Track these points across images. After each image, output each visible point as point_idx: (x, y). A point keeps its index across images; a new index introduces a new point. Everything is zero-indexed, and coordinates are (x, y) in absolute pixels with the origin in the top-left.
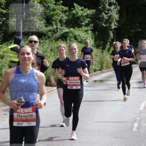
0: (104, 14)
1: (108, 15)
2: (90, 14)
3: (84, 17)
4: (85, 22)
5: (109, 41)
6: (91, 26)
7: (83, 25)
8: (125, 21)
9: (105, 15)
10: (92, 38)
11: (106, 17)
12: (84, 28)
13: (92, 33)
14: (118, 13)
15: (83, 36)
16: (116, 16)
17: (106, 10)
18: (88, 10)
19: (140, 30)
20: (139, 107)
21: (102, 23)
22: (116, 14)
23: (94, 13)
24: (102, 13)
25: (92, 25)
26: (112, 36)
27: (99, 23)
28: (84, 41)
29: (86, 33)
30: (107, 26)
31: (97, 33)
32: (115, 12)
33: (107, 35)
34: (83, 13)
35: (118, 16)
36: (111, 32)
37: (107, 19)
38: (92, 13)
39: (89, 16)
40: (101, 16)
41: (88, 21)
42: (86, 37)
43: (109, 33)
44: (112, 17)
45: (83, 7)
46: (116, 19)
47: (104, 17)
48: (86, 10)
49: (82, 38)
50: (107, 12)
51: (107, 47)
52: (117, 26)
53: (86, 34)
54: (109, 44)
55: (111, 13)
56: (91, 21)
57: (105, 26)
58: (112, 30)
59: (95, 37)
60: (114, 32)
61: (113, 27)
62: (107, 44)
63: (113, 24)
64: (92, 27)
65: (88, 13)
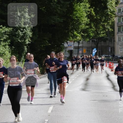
0: (19, 31)
1: (23, 32)
2: (7, 31)
3: (3, 34)
4: (3, 38)
5: (24, 55)
6: (8, 41)
7: (1, 41)
8: (37, 38)
9: (21, 32)
10: (9, 52)
11: (21, 34)
12: (3, 44)
13: (9, 47)
14: (31, 31)
15: (2, 50)
16: (30, 33)
17: (21, 28)
18: (6, 28)
19: (50, 44)
20: (47, 111)
21: (18, 39)
22: (30, 32)
23: (11, 30)
24: (18, 30)
25: (10, 41)
26: (26, 50)
27: (15, 39)
28: (2, 54)
29: (4, 47)
30: (22, 42)
31: (13, 47)
32: (29, 30)
33: (22, 50)
34: (1, 31)
35: (32, 34)
36: (25, 47)
37: (22, 36)
38: (10, 30)
39: (6, 33)
40: (17, 33)
41: (6, 37)
42: (4, 51)
43: (24, 48)
44: (26, 34)
45: (2, 26)
46: (29, 36)
47: (20, 34)
48: (4, 28)
49: (1, 52)
50: (22, 30)
51: (22, 59)
52: (31, 42)
53: (4, 49)
54: (23, 57)
55: (26, 31)
56: (8, 37)
57: (20, 41)
58: (26, 45)
59: (12, 51)
60: (28, 47)
61: (27, 42)
62: (22, 57)
63: (27, 40)
64: (9, 43)
65: (6, 31)
